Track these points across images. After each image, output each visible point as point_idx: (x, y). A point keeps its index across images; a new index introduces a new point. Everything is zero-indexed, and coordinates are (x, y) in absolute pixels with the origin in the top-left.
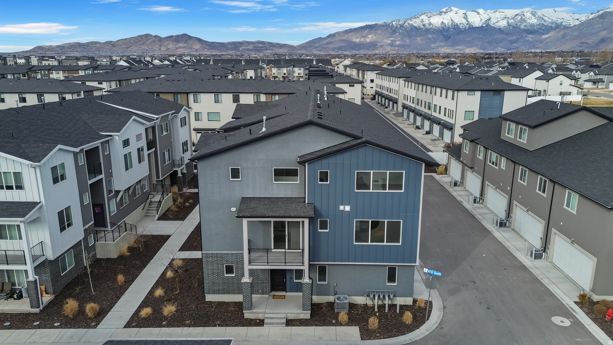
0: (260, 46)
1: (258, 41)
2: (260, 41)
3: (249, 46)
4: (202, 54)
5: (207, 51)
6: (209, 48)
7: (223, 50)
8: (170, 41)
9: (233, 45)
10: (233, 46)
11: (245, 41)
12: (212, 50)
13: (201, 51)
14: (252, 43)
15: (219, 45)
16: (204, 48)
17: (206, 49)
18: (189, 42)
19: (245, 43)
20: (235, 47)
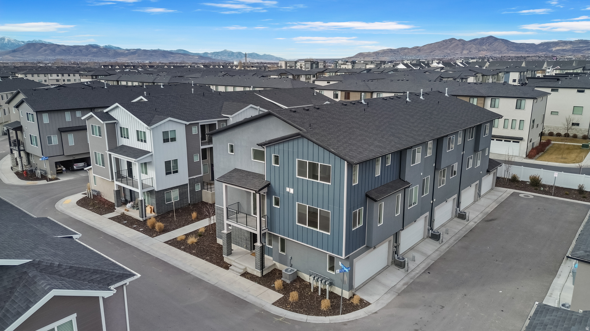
0: (581, 45)
1: (579, 40)
2: (582, 40)
3: (565, 46)
4: (505, 56)
5: (512, 53)
6: (515, 49)
7: (532, 52)
8: (474, 44)
9: (546, 45)
10: (545, 47)
11: (562, 41)
12: (518, 52)
13: (505, 53)
14: (571, 43)
15: (528, 46)
16: (509, 50)
17: (512, 51)
18: (494, 45)
19: (561, 43)
20: (547, 47)
